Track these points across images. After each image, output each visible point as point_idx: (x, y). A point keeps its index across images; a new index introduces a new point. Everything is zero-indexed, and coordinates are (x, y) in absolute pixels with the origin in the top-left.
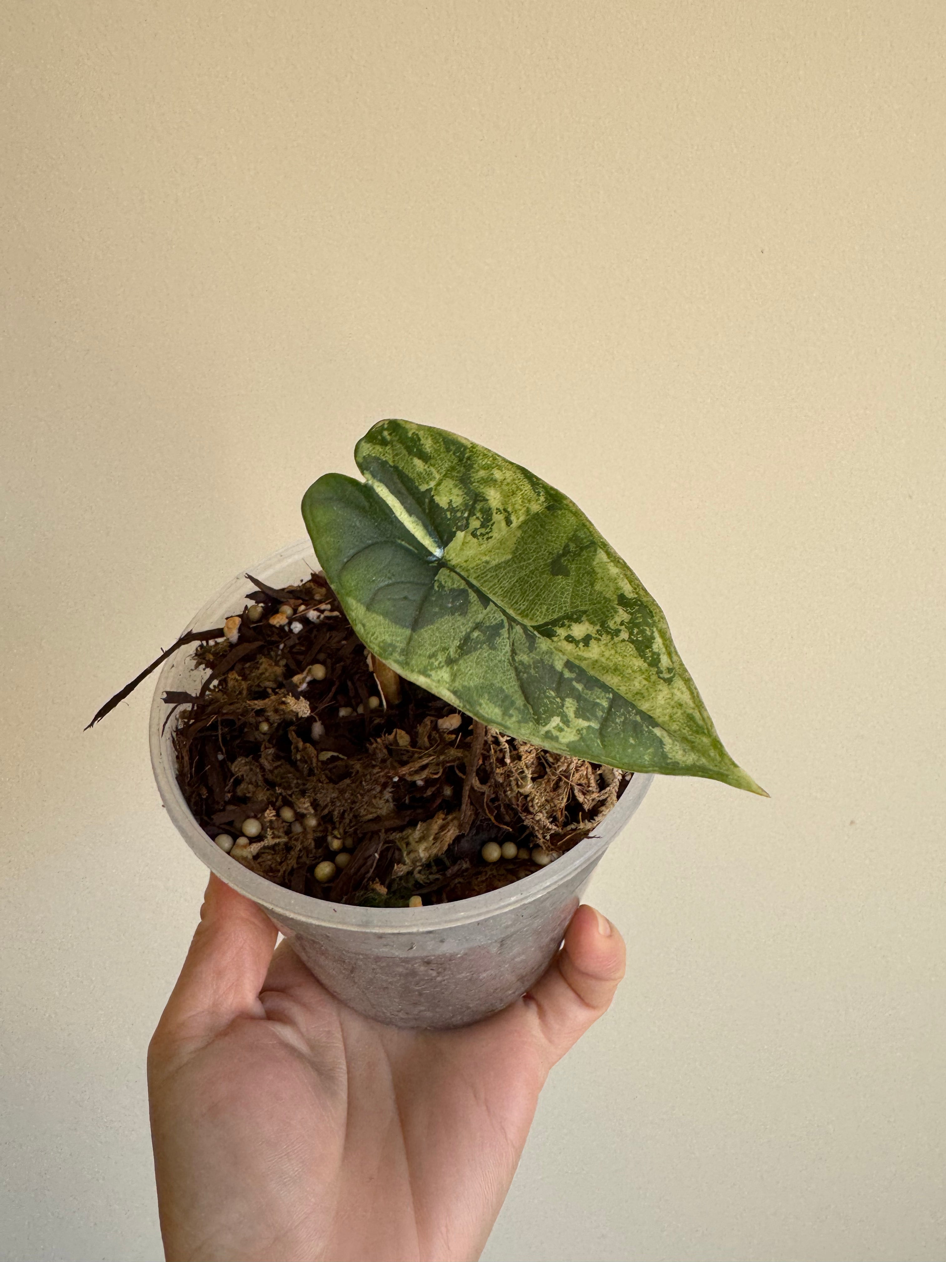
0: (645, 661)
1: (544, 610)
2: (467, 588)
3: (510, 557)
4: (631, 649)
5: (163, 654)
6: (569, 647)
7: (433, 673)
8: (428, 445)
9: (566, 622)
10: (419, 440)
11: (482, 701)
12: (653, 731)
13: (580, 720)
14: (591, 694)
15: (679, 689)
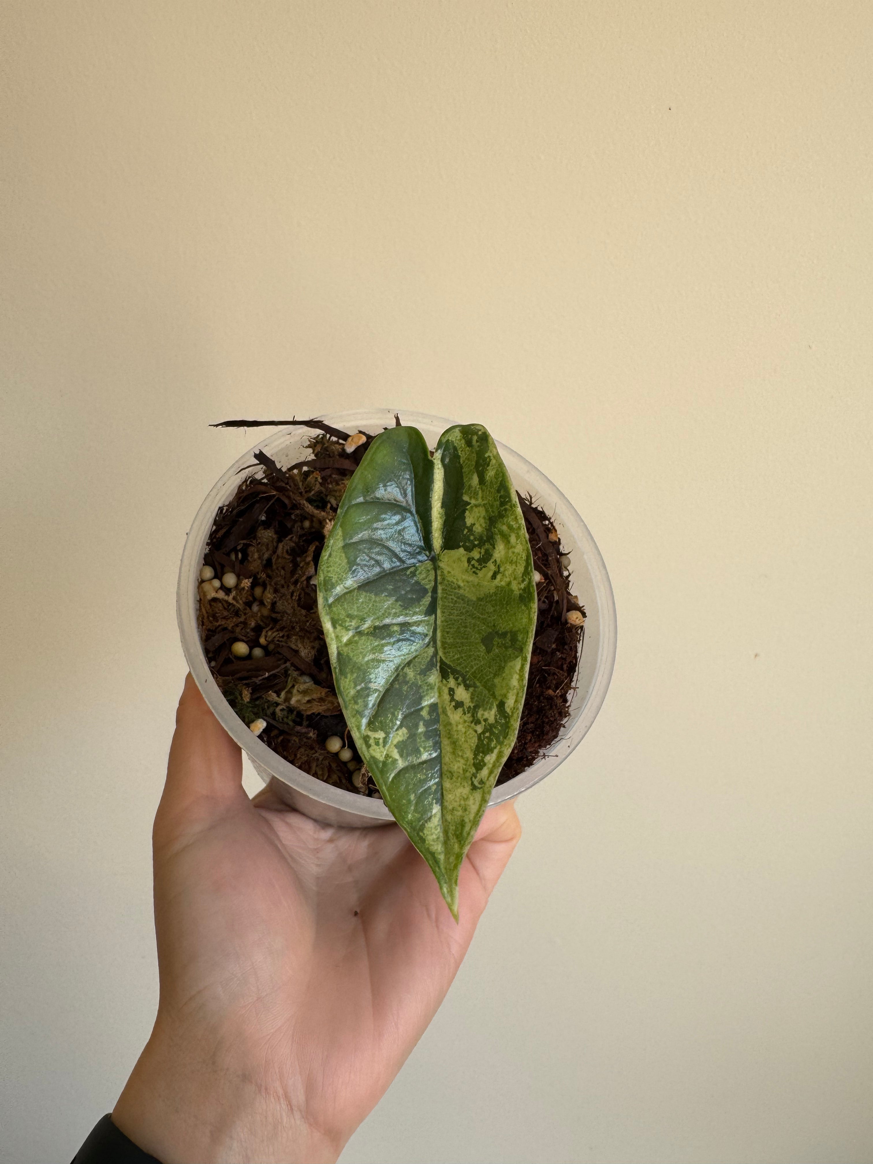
0: (474, 759)
1: (456, 657)
2: (430, 591)
3: (474, 599)
4: (474, 742)
5: (292, 420)
6: (447, 697)
7: (339, 628)
8: (490, 473)
9: (460, 679)
10: (488, 465)
11: (349, 675)
12: (433, 805)
13: (396, 751)
14: (423, 741)
15: (474, 799)
